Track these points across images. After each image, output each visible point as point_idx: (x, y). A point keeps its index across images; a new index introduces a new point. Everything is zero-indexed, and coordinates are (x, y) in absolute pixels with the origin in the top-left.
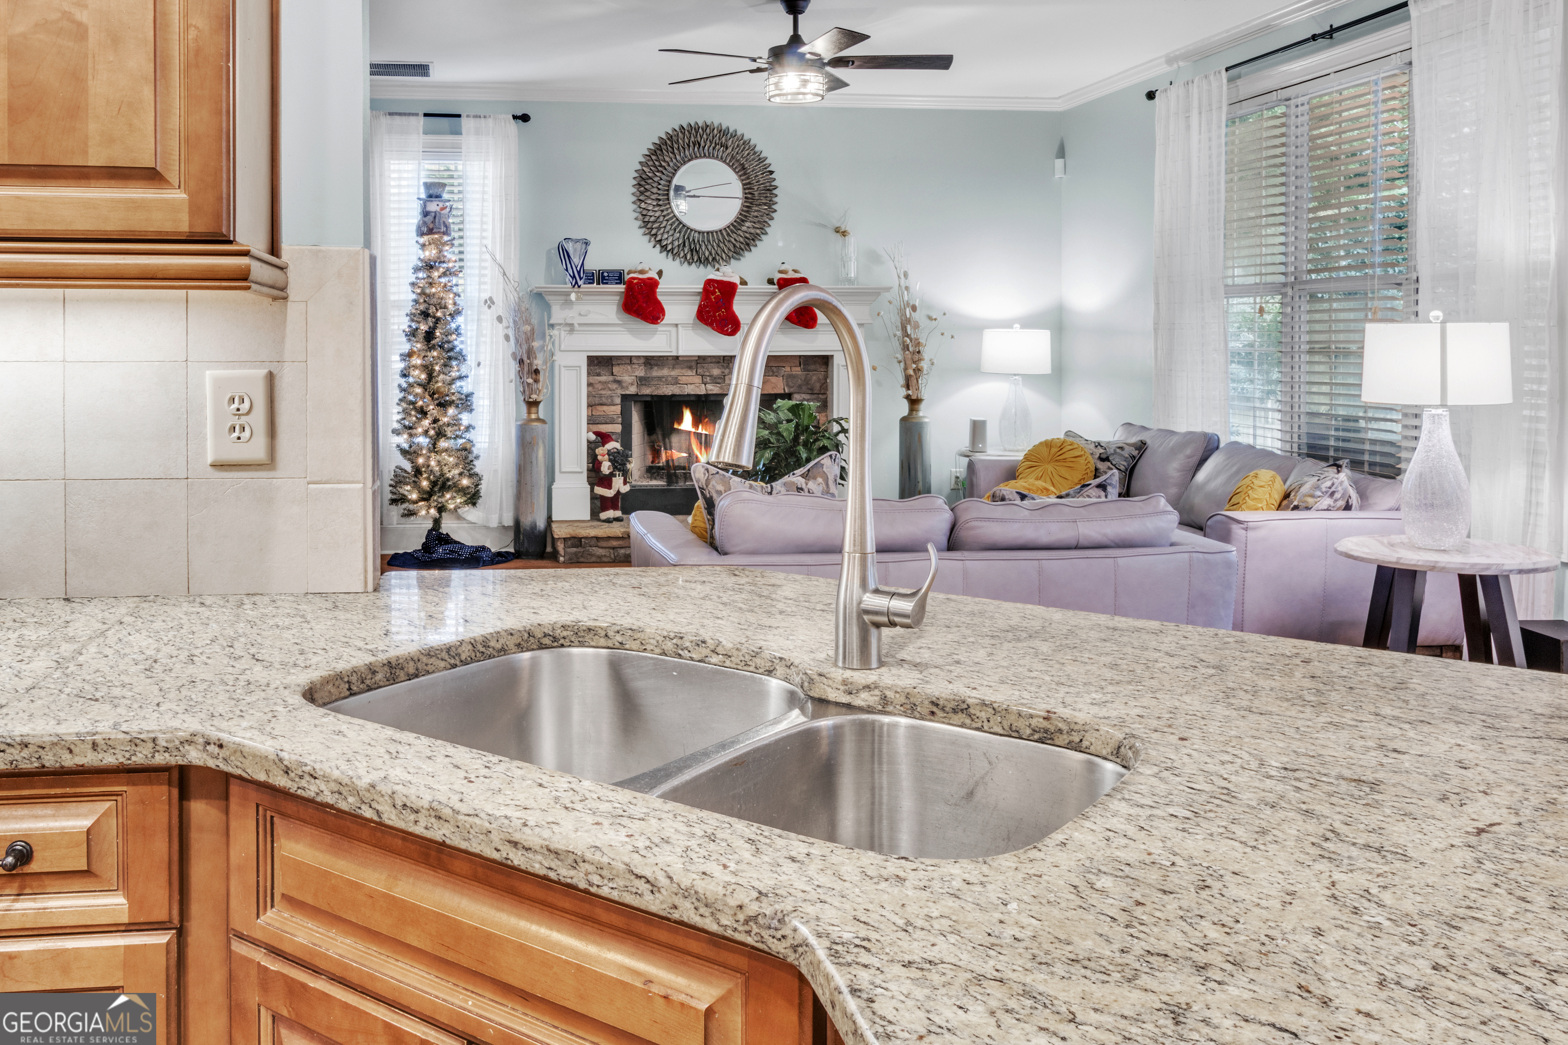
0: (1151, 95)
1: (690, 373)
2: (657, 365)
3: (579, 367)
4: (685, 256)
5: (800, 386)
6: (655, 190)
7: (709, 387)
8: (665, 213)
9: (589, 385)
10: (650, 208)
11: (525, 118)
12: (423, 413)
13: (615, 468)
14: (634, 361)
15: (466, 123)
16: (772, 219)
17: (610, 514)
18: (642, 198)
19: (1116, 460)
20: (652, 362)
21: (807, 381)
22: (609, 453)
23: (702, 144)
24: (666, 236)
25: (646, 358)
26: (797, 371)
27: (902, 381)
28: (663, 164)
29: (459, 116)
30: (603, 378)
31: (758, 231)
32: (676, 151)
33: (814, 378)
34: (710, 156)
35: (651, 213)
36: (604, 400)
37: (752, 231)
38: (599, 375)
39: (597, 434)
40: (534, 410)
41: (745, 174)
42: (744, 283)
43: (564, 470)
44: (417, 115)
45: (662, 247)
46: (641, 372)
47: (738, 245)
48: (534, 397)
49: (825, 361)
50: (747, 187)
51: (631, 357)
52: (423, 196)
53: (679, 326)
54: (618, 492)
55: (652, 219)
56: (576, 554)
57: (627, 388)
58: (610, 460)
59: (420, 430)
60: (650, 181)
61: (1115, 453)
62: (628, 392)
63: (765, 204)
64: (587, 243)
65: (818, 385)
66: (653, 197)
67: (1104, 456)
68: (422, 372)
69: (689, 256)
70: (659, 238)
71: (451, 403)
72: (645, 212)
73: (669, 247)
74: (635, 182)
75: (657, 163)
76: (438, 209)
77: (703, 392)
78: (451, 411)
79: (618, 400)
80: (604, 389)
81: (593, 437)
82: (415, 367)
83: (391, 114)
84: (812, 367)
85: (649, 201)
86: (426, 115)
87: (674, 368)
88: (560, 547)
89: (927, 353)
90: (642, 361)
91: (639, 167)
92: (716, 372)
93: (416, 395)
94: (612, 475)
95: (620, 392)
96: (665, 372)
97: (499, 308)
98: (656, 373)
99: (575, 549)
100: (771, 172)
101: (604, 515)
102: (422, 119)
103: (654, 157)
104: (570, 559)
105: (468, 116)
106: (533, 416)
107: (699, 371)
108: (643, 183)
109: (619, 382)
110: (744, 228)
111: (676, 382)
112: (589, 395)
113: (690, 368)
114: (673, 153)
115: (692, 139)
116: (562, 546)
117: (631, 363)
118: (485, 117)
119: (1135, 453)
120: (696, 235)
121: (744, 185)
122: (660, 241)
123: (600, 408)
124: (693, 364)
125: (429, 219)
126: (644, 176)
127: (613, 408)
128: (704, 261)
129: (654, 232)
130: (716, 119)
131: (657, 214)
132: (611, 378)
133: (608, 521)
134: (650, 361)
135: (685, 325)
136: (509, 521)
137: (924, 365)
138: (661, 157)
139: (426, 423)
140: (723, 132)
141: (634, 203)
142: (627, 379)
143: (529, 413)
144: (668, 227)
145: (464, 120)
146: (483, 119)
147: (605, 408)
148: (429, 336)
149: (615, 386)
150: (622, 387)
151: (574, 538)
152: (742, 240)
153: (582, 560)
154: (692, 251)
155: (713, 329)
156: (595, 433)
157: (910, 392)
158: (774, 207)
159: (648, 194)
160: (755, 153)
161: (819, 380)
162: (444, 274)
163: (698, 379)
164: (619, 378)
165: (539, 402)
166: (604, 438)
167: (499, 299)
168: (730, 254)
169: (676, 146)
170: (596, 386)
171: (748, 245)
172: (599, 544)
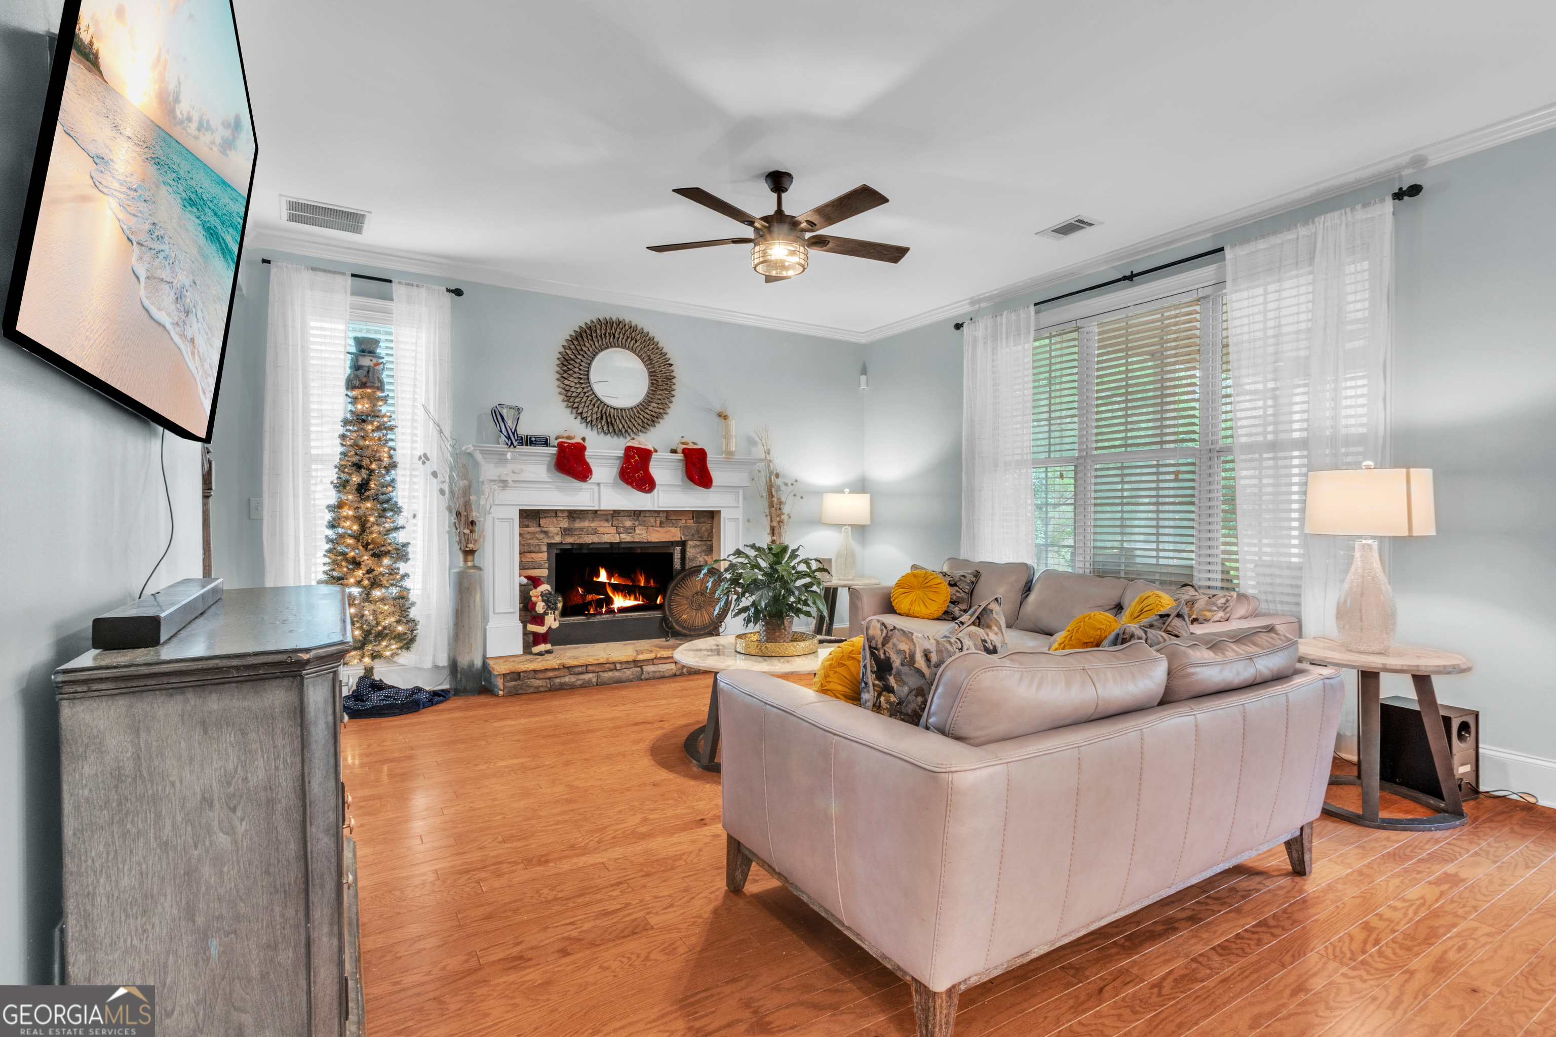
0: (958, 326)
1: (607, 524)
2: (579, 518)
3: (513, 519)
4: (602, 427)
5: (693, 535)
6: (577, 370)
7: (623, 536)
8: (585, 390)
9: (521, 535)
10: (573, 384)
11: (458, 292)
12: (357, 564)
13: (549, 607)
14: (559, 514)
15: (398, 290)
16: (671, 402)
17: (542, 647)
18: (565, 375)
19: (962, 585)
20: (575, 515)
21: (698, 531)
22: (542, 595)
23: (617, 336)
24: (586, 410)
25: (570, 511)
26: (691, 523)
27: (768, 530)
28: (584, 349)
29: (390, 281)
30: (531, 529)
31: (661, 411)
32: (595, 339)
33: (704, 528)
34: (623, 346)
35: (572, 389)
36: (532, 548)
37: (657, 410)
38: (527, 526)
39: (528, 578)
40: (470, 558)
41: (651, 364)
42: (656, 451)
43: (497, 611)
44: (344, 274)
45: (582, 418)
46: (565, 524)
47: (645, 421)
48: (471, 546)
49: (712, 515)
50: (652, 374)
51: (556, 511)
52: (353, 350)
53: (602, 486)
54: (550, 628)
55: (574, 394)
56: (514, 687)
57: (553, 538)
58: (543, 601)
59: (352, 580)
60: (572, 362)
61: (960, 580)
62: (553, 541)
63: (666, 389)
64: (519, 410)
65: (706, 534)
66: (575, 375)
67: (952, 583)
68: (354, 523)
69: (605, 428)
70: (580, 411)
71: (387, 553)
72: (567, 388)
73: (589, 419)
74: (559, 362)
75: (578, 348)
76: (372, 364)
77: (618, 540)
78: (386, 561)
79: (545, 548)
80: (532, 539)
81: (525, 581)
82: (346, 518)
83: (313, 269)
84: (702, 520)
85: (571, 379)
86: (353, 275)
87: (593, 520)
88: (500, 682)
89: (786, 509)
90: (566, 514)
91: (562, 350)
92: (628, 524)
93: (347, 546)
94: (545, 613)
95: (546, 541)
96: (586, 524)
97: (433, 465)
98: (578, 524)
99: (514, 683)
100: (671, 365)
101: (536, 649)
102: (350, 278)
103: (576, 343)
104: (509, 692)
105: (399, 283)
106: (470, 564)
107: (615, 523)
108: (566, 363)
109: (546, 533)
110: (650, 408)
111: (595, 532)
112: (521, 544)
113: (607, 520)
114: (592, 340)
115: (608, 331)
116: (502, 681)
117: (556, 516)
118: (417, 286)
119: (973, 579)
120: (612, 410)
121: (650, 372)
122: (581, 413)
123: (528, 555)
124: (610, 517)
125: (361, 373)
126: (567, 357)
127: (540, 555)
128: (618, 433)
129: (576, 405)
130: (628, 317)
131: (579, 390)
132: (538, 529)
133: (540, 654)
134: (573, 515)
135: (606, 484)
136: (443, 661)
137: (785, 517)
138: (582, 343)
139: (360, 573)
140: (634, 329)
141: (558, 380)
142: (553, 529)
143: (466, 561)
144: (588, 402)
145: (394, 286)
146: (415, 288)
147: (533, 555)
148: (362, 488)
149: (542, 536)
150: (549, 537)
151: (513, 673)
152: (648, 417)
153: (520, 692)
154: (608, 423)
155: (633, 487)
156: (526, 577)
157: (775, 538)
158: (673, 393)
159: (570, 372)
160: (658, 348)
161: (707, 530)
162: (378, 429)
163: (613, 530)
164: (545, 529)
165: (474, 551)
166: (535, 582)
167: (433, 455)
168: (639, 428)
169: (594, 335)
170: (525, 536)
171: (653, 421)
172: (537, 676)
